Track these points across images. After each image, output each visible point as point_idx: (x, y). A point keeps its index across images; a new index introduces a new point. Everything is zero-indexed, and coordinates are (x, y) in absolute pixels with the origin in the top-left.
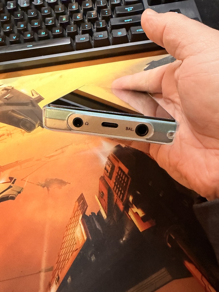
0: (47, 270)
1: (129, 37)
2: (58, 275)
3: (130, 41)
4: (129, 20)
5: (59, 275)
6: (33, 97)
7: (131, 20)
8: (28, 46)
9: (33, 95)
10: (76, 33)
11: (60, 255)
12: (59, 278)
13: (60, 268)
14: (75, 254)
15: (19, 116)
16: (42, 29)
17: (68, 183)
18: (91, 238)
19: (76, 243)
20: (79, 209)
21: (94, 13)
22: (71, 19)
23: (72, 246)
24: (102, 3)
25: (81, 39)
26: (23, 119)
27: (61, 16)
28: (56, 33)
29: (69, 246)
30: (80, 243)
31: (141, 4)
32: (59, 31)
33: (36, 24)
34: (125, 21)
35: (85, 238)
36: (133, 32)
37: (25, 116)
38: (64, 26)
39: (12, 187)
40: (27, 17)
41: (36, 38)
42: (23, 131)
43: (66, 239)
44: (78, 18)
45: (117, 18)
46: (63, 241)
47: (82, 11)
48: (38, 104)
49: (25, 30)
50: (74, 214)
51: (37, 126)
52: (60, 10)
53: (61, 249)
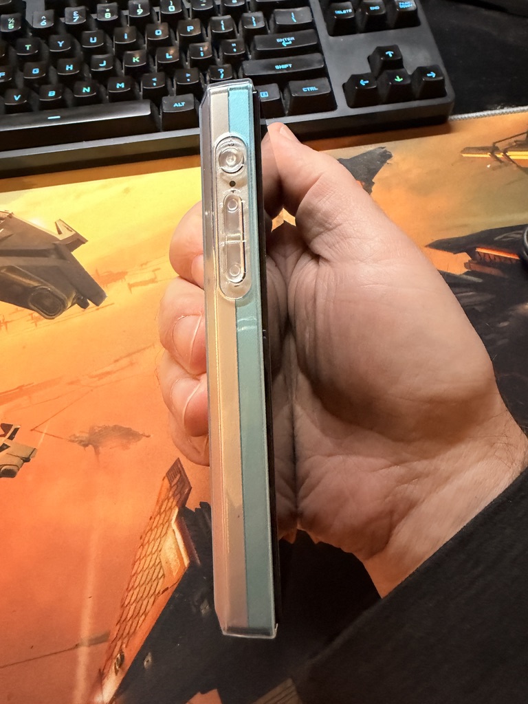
0: (95, 641)
1: (287, 104)
2: (121, 651)
3: (287, 112)
4: (285, 66)
5: (124, 650)
6: (60, 237)
7: (290, 65)
8: (49, 118)
9: (60, 232)
10: (164, 92)
11: (126, 603)
12: (122, 657)
13: (125, 634)
14: (163, 600)
15: (28, 281)
16: (84, 81)
17: (144, 436)
18: (198, 562)
19: (164, 575)
20: (170, 495)
21: (205, 48)
22: (151, 60)
23: (156, 582)
24: (223, 26)
25: (176, 105)
26: (36, 287)
27: (129, 52)
28: (117, 89)
29: (147, 582)
30: (174, 574)
31: (311, 31)
32: (123, 85)
33: (69, 68)
34: (277, 67)
35: (186, 562)
36: (296, 92)
37: (42, 280)
38: (135, 74)
39: (8, 447)
40: (46, 51)
41: (69, 101)
42: (36, 314)
43: (141, 567)
44: (168, 57)
45: (258, 61)
46: (134, 572)
47: (177, 42)
48: (73, 253)
49: (44, 81)
50: (158, 508)
51: (69, 304)
52: (126, 37)
53: (128, 590)
